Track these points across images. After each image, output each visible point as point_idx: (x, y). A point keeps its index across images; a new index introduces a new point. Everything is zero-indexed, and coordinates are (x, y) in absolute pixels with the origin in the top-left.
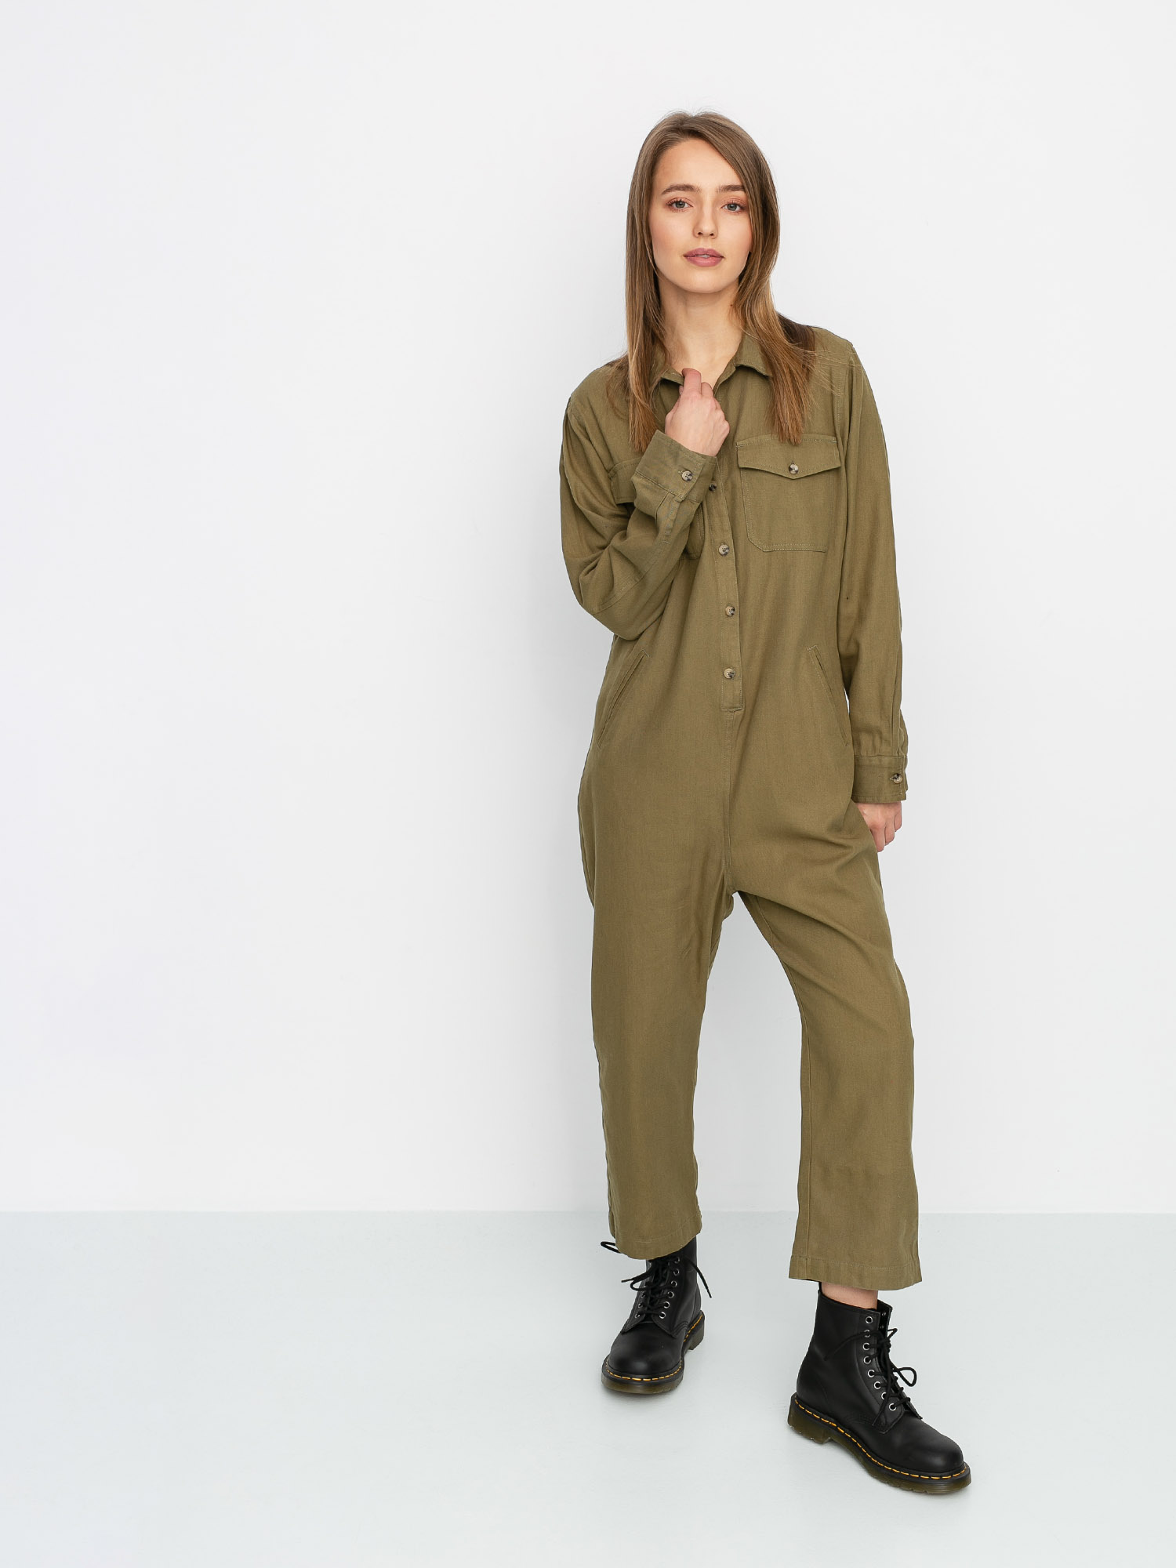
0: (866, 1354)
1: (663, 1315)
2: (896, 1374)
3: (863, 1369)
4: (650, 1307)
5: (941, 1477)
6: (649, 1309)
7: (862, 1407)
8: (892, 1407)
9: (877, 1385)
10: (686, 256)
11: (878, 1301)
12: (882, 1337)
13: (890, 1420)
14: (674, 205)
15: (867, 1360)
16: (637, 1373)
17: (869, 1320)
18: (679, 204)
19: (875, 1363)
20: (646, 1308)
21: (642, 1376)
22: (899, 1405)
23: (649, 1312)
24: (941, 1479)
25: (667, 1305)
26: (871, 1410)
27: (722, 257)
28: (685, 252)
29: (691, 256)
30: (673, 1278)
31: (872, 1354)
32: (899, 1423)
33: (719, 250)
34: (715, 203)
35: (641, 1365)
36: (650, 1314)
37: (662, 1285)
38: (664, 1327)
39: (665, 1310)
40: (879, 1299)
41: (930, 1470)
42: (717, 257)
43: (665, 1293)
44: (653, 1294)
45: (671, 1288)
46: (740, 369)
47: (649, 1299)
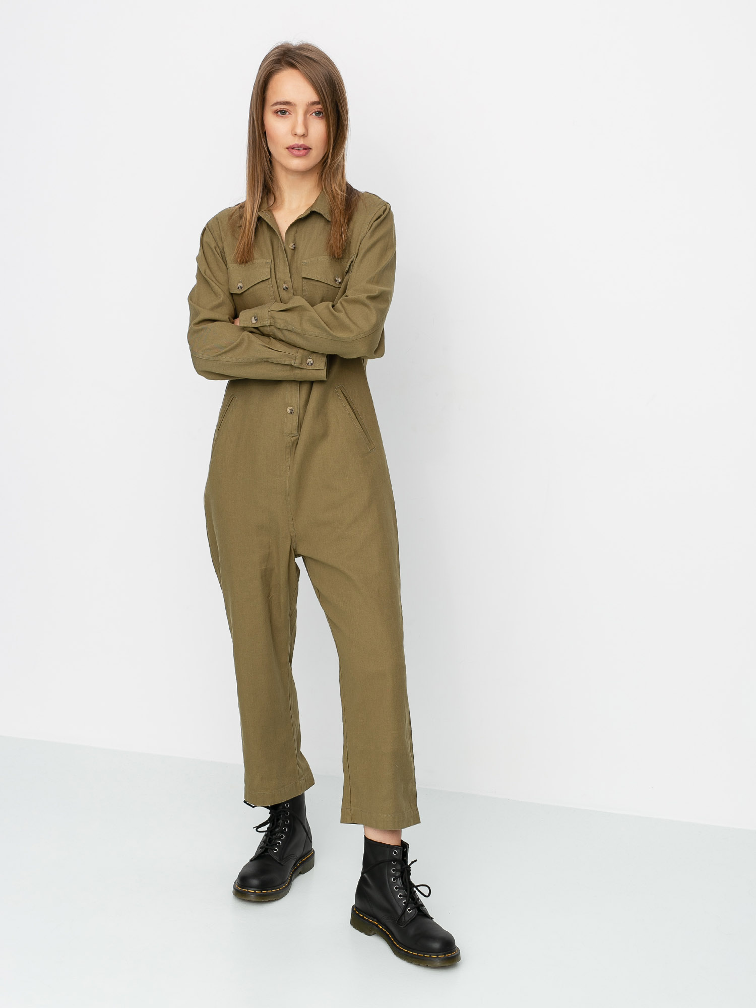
0: (393, 875)
1: (276, 850)
2: (415, 889)
3: (392, 885)
4: (268, 843)
5: (437, 956)
6: (267, 845)
7: (390, 910)
8: (409, 910)
9: (400, 896)
10: (287, 148)
11: (402, 841)
12: (404, 864)
13: (407, 919)
14: (279, 113)
15: (394, 880)
16: (251, 887)
17: (395, 853)
18: (283, 112)
19: (399, 881)
20: (265, 845)
21: (255, 889)
22: (413, 909)
23: (268, 847)
24: (437, 957)
25: (279, 843)
26: (396, 912)
27: (310, 149)
28: (287, 146)
29: (291, 148)
30: (285, 826)
31: (397, 875)
32: (413, 920)
33: (308, 144)
34: (306, 113)
35: (255, 882)
36: (268, 849)
37: (277, 830)
38: (276, 858)
39: (278, 847)
40: (402, 839)
41: (431, 951)
42: (307, 149)
43: (278, 835)
44: (270, 835)
45: (283, 832)
46: (312, 214)
47: (268, 838)
